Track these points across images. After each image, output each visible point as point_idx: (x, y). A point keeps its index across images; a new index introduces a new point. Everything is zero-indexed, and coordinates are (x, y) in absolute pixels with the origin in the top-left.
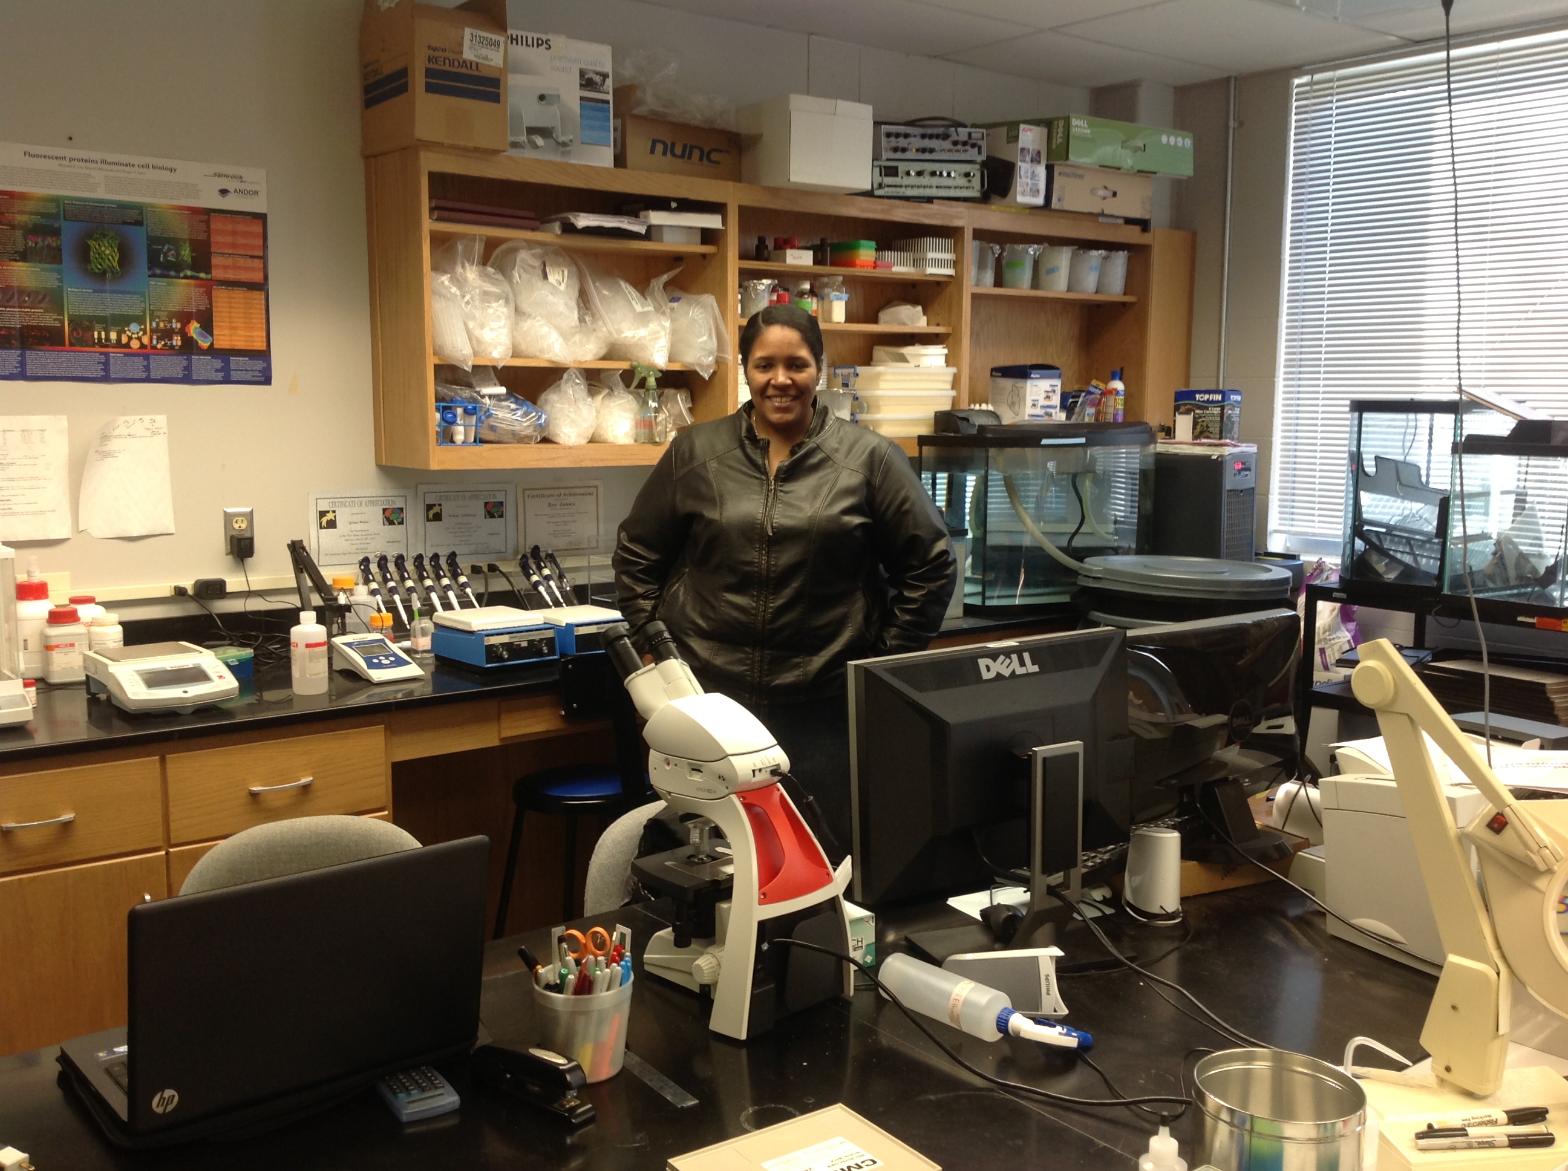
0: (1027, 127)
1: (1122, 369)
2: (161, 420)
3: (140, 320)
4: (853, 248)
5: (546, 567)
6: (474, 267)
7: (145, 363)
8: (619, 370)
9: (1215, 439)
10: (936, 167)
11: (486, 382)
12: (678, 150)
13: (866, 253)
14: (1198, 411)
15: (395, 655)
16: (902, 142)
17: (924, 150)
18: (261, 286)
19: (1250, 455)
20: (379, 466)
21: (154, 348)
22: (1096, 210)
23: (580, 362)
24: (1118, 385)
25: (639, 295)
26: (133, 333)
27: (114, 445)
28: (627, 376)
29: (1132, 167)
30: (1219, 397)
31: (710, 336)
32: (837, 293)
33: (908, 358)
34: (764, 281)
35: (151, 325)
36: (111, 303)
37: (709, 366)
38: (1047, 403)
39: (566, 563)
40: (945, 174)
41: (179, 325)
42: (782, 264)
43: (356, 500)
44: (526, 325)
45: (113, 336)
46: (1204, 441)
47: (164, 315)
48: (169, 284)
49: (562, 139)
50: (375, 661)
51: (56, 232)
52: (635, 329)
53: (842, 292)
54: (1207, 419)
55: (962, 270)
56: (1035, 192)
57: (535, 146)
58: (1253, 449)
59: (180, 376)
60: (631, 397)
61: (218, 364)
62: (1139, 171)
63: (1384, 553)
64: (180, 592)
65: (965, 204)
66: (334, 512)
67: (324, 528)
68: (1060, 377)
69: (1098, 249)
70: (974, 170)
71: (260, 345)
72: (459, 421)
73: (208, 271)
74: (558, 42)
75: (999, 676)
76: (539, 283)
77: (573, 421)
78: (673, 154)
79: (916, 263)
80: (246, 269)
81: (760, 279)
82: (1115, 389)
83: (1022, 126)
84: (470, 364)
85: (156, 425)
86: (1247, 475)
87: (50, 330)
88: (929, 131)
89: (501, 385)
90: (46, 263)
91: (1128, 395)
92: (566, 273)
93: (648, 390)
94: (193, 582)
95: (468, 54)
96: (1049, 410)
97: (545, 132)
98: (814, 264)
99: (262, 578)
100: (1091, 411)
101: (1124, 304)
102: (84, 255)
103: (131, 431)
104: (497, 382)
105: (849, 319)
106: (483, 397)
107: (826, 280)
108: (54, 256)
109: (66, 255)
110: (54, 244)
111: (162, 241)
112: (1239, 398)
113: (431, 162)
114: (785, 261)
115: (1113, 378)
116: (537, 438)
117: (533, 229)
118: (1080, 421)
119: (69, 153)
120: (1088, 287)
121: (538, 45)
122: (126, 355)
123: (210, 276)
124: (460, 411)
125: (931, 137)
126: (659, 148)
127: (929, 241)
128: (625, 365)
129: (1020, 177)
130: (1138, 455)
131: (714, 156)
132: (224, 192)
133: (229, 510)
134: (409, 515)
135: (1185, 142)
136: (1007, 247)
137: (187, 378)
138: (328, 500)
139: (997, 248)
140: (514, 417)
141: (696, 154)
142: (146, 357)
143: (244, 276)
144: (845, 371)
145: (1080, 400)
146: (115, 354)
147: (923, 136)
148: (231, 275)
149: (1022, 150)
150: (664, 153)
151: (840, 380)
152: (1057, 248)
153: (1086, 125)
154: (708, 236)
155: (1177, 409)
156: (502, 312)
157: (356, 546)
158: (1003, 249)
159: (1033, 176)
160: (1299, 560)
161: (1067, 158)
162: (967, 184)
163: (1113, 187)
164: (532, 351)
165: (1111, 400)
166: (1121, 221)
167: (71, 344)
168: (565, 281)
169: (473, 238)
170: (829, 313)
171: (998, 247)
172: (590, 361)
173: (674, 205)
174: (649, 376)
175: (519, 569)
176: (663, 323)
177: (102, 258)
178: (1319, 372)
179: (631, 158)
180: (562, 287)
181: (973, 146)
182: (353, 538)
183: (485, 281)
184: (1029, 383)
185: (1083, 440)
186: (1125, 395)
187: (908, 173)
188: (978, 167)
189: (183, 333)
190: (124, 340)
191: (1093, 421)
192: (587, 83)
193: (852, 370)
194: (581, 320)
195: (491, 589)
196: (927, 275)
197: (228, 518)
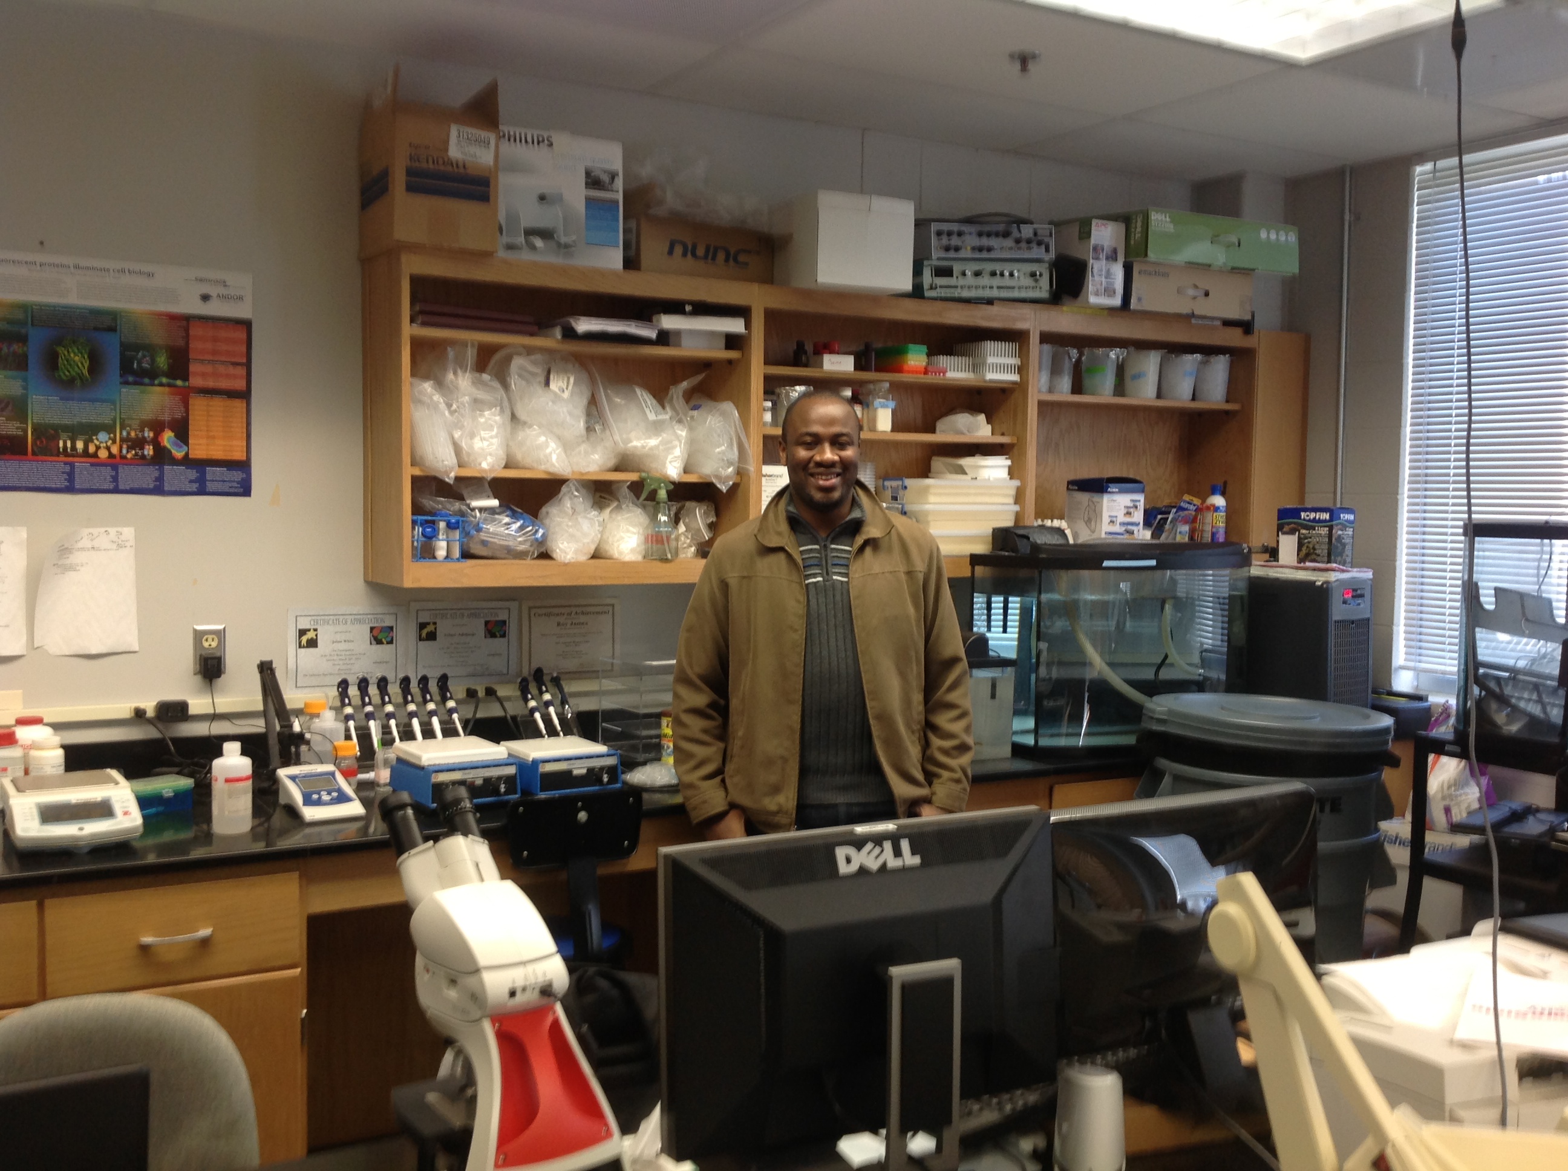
0: (1100, 222)
1: (1225, 483)
2: (128, 532)
3: (109, 429)
4: (901, 352)
5: (547, 691)
6: (468, 374)
7: (114, 473)
8: (627, 481)
9: (1323, 562)
10: (997, 267)
11: (479, 495)
12: (700, 252)
13: (916, 358)
14: (1304, 531)
15: (339, 790)
16: (955, 241)
17: (980, 249)
18: (245, 395)
19: (1365, 581)
20: (366, 582)
21: (123, 457)
22: (1185, 310)
23: (582, 474)
24: (1219, 501)
25: (654, 402)
26: (101, 442)
27: (77, 558)
28: (636, 488)
29: (1224, 263)
30: (1326, 516)
31: (731, 445)
32: (884, 400)
33: (967, 471)
34: (798, 388)
35: (121, 433)
36: (82, 412)
37: (728, 478)
38: (1128, 519)
39: (569, 687)
40: (1007, 274)
41: (151, 435)
42: (818, 370)
43: (341, 618)
44: (521, 435)
45: (80, 445)
46: (1308, 564)
47: (135, 424)
48: (143, 392)
49: (563, 240)
50: (315, 796)
51: (23, 339)
52: (646, 439)
53: (887, 399)
54: (1314, 540)
55: (1028, 375)
56: (1109, 292)
57: (533, 248)
58: (1368, 574)
59: (151, 486)
60: (639, 511)
61: (193, 474)
62: (1233, 268)
63: (1503, 700)
64: (139, 714)
65: (1032, 305)
66: (315, 630)
67: (304, 647)
68: (1143, 491)
69: (1193, 353)
70: (1043, 269)
71: (239, 455)
72: (441, 537)
73: (186, 378)
74: (561, 140)
75: (863, 871)
76: (539, 390)
77: (572, 536)
78: (694, 255)
79: (976, 368)
80: (228, 376)
81: (793, 386)
82: (1214, 506)
83: (1094, 222)
84: (452, 475)
85: (123, 537)
86: (1359, 604)
87: (11, 438)
88: (987, 228)
89: (495, 498)
90: (10, 370)
91: (1230, 511)
92: (572, 380)
93: (658, 503)
94: (155, 703)
95: (455, 152)
96: (1130, 527)
97: (546, 234)
98: (856, 368)
99: (228, 700)
100: (1186, 528)
101: (1227, 413)
102: (51, 362)
103: (96, 543)
104: (491, 494)
105: (896, 427)
106: (473, 510)
107: (871, 386)
108: (21, 364)
109: (32, 360)
110: (20, 351)
111: (137, 347)
112: (1351, 517)
113: (413, 265)
114: (822, 367)
115: (1213, 493)
116: (533, 553)
117: (532, 335)
118: (1170, 541)
119: (39, 258)
120: (1182, 393)
121: (538, 143)
122: (92, 465)
123: (187, 384)
124: (442, 525)
125: (989, 235)
126: (678, 250)
127: (990, 346)
128: (633, 477)
129: (1093, 276)
130: (1227, 578)
131: (742, 258)
132: (205, 298)
133: (199, 628)
134: (399, 634)
135: (1289, 238)
136: (1086, 351)
137: (158, 489)
138: (310, 618)
139: (1074, 353)
140: (506, 532)
141: (721, 256)
142: (115, 468)
143: (224, 384)
144: (894, 483)
145: (1171, 516)
146: (80, 464)
147: (980, 234)
148: (211, 383)
149: (1095, 249)
150: (685, 255)
151: (888, 494)
152: (1145, 352)
153: (1168, 219)
154: (732, 341)
155: (1280, 528)
156: (495, 422)
157: (338, 667)
158: (1081, 354)
159: (1108, 275)
160: (1427, 700)
161: (1146, 255)
162: (1033, 284)
163: (1204, 285)
164: (528, 461)
165: (1209, 517)
166: (1218, 323)
167: (34, 453)
168: (570, 387)
169: (464, 344)
170: (873, 421)
171: (1075, 351)
172: (595, 473)
173: (688, 308)
174: (660, 488)
175: (518, 693)
176: (679, 432)
177: (70, 365)
178: (1447, 490)
179: (646, 259)
180: (566, 395)
181: (1039, 243)
182: (335, 658)
183: (478, 389)
184: (1106, 498)
185: (1153, 563)
186: (1226, 511)
187: (964, 274)
188: (1047, 265)
189: (156, 443)
190: (92, 449)
191: (1186, 539)
192: (593, 182)
193: (900, 483)
194: (589, 429)
195: (479, 715)
196: (985, 381)
197: (199, 636)
